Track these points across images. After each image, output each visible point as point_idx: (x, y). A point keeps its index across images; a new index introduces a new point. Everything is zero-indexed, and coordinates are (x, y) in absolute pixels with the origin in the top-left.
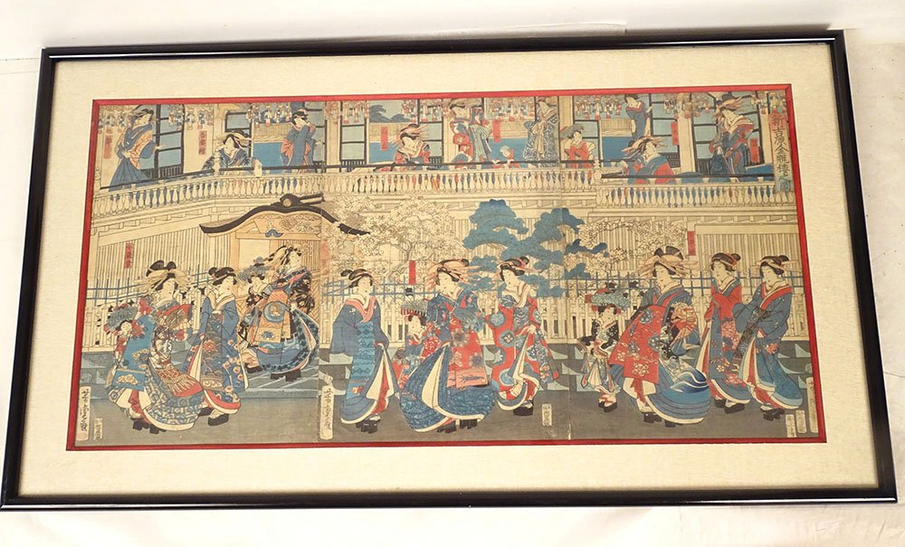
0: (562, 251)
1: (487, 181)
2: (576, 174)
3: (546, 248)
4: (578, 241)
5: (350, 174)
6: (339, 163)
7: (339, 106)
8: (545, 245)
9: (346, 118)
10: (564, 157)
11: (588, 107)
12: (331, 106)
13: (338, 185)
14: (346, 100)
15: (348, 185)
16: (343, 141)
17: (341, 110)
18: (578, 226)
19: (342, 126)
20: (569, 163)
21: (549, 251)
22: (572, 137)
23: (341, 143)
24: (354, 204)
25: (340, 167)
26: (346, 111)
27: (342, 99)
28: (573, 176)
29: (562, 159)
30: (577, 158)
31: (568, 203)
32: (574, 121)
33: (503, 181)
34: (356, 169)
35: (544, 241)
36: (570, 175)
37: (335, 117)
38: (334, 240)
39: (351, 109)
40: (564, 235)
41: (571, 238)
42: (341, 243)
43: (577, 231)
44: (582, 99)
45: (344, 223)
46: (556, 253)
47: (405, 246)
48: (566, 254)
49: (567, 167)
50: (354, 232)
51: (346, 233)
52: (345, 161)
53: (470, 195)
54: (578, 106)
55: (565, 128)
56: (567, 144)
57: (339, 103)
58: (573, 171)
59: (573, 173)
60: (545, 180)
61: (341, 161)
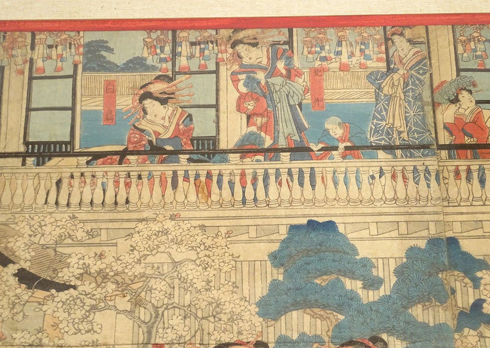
0: (452, 324)
1: (301, 184)
2: (469, 171)
3: (420, 319)
4: (478, 304)
5: (42, 170)
6: (22, 149)
7: (29, 41)
8: (418, 312)
9: (39, 64)
10: (445, 138)
11: (481, 46)
12: (14, 41)
13: (19, 191)
14: (41, 31)
15: (36, 191)
16: (34, 105)
17: (33, 48)
18: (479, 274)
19: (31, 78)
20: (456, 149)
21: (427, 325)
22: (455, 101)
23: (29, 110)
24: (48, 229)
25: (24, 156)
26: (40, 50)
27: (34, 28)
28: (463, 175)
29: (441, 142)
30: (467, 140)
31: (457, 227)
32: (459, 70)
33: (330, 184)
34: (55, 161)
35: (416, 304)
36: (457, 173)
37: (19, 60)
38: (5, 300)
39: (50, 47)
40: (453, 292)
41: (466, 297)
42: (18, 308)
43: (476, 283)
44: (470, 31)
45: (26, 266)
46: (440, 328)
47: (144, 314)
48: (459, 329)
49: (450, 157)
50: (47, 285)
51: (29, 287)
52: (33, 144)
53: (269, 213)
54: (465, 43)
55: (443, 83)
56: (447, 114)
57: (29, 35)
58: (462, 164)
59: (463, 169)
60: (411, 182)
61: (26, 143)
